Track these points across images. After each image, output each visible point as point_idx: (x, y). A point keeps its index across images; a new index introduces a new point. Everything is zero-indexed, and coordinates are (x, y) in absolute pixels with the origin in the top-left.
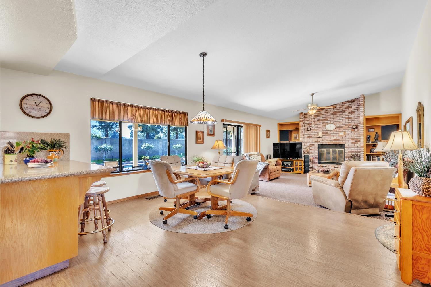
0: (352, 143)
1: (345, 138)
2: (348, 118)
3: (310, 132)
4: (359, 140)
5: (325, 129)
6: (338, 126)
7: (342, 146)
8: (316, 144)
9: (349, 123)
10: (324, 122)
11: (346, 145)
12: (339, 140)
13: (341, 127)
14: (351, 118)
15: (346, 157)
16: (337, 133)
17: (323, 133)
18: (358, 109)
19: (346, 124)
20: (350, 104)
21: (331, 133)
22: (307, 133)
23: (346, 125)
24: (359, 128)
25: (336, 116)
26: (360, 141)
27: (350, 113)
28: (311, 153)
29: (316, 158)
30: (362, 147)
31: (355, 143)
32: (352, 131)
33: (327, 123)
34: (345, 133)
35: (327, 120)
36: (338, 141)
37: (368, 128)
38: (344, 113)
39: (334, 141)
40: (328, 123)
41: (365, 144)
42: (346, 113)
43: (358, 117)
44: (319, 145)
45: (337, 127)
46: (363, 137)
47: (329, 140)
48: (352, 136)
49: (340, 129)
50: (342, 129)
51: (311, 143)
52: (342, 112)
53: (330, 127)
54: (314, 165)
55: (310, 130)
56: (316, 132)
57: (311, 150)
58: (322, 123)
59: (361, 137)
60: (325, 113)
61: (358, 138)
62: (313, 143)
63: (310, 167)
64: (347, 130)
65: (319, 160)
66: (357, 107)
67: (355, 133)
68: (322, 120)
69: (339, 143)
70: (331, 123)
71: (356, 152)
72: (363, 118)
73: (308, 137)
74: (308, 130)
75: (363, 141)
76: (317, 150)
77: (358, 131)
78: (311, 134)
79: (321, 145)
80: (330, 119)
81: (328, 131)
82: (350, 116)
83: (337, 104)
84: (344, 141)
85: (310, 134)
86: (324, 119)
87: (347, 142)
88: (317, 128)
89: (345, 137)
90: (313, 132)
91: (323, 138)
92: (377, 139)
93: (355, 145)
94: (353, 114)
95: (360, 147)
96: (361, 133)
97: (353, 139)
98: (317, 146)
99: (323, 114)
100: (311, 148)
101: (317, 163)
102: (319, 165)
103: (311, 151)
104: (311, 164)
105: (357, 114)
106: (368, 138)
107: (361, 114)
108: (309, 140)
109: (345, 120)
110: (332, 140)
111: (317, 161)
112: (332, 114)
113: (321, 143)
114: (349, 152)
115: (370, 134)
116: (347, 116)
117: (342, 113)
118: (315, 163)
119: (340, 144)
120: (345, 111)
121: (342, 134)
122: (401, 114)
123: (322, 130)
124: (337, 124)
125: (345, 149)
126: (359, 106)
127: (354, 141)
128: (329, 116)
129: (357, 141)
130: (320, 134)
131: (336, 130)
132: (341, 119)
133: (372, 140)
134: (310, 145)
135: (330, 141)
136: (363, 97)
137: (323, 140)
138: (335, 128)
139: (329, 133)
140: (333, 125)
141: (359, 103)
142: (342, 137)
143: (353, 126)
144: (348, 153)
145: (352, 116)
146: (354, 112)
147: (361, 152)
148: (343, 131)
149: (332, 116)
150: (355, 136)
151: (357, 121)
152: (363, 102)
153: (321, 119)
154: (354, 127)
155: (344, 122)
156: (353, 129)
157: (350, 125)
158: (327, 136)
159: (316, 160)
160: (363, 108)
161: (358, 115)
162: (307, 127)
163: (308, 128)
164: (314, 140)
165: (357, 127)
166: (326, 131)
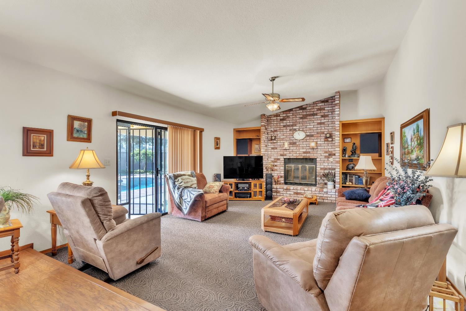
0: (325, 157)
1: (317, 150)
2: (321, 123)
3: (275, 141)
4: (333, 152)
5: (293, 137)
6: (309, 134)
7: (313, 161)
8: (282, 158)
9: (322, 131)
10: (292, 128)
11: (318, 159)
12: (309, 153)
13: (312, 136)
14: (323, 123)
15: (318, 176)
16: (307, 143)
17: (290, 144)
18: (333, 111)
19: (318, 131)
20: (323, 104)
21: (300, 143)
22: (271, 143)
23: (318, 133)
24: (333, 137)
25: (306, 120)
26: (334, 155)
27: (322, 116)
28: (276, 170)
29: (281, 177)
30: (337, 162)
31: (329, 158)
32: (325, 141)
33: (295, 130)
34: (317, 144)
35: (295, 126)
36: (308, 155)
37: (344, 137)
38: (316, 117)
39: (303, 155)
40: (297, 130)
41: (341, 158)
42: (318, 117)
43: (333, 122)
44: (286, 159)
45: (307, 136)
46: (338, 149)
47: (297, 153)
48: (326, 147)
49: (311, 138)
50: (313, 138)
51: (276, 157)
52: (314, 115)
53: (299, 135)
54: (278, 186)
55: (275, 139)
56: (281, 141)
57: (276, 166)
58: (289, 130)
59: (336, 149)
60: (293, 116)
61: (332, 150)
62: (279, 157)
63: (273, 189)
64: (319, 140)
65: (285, 180)
66: (331, 108)
67: (328, 144)
68: (289, 126)
69: (310, 156)
70: (301, 129)
71: (330, 169)
72: (338, 123)
73: (273, 148)
74: (272, 140)
75: (338, 154)
76: (284, 166)
77: (332, 141)
78: (276, 144)
79: (289, 159)
80: (299, 125)
81: (297, 141)
82: (322, 121)
83: (307, 105)
84: (315, 155)
85: (274, 144)
86: (291, 124)
87: (319, 155)
88: (283, 137)
89: (317, 148)
90: (278, 142)
91: (290, 150)
92: (355, 152)
93: (329, 159)
94: (326, 118)
95: (334, 162)
96: (336, 144)
97: (326, 152)
98: (283, 162)
99: (290, 117)
100: (275, 164)
101: (282, 184)
102: (285, 187)
103: (275, 168)
104: (274, 186)
105: (331, 118)
106: (344, 151)
107: (337, 118)
108: (273, 153)
109: (316, 126)
110: (301, 152)
111: (283, 182)
112: (301, 118)
113: (288, 157)
114: (321, 169)
115: (346, 145)
116: (319, 121)
117: (313, 117)
118: (280, 184)
119: (310, 159)
120: (316, 114)
121: (313, 144)
122: (384, 118)
123: (289, 139)
124: (307, 131)
125: (316, 165)
126: (333, 108)
127: (327, 155)
128: (298, 121)
129: (331, 155)
130: (286, 145)
131: (306, 140)
132: (312, 125)
133: (348, 153)
134: (275, 159)
135: (298, 155)
136: (338, 94)
137: (290, 153)
138: (304, 137)
139: (297, 143)
140: (302, 132)
141: (333, 103)
142: (313, 149)
143: (326, 134)
144: (320, 171)
145: (325, 121)
146: (327, 116)
147: (336, 170)
148: (314, 140)
149: (301, 120)
150: (328, 147)
151: (331, 128)
152: (338, 102)
153: (288, 124)
154: (328, 135)
155: (316, 129)
156: (326, 138)
157: (323, 133)
158: (295, 148)
159: (282, 180)
160: (338, 110)
161: (333, 120)
162: (270, 136)
163: (272, 137)
164: (279, 153)
165: (331, 136)
166: (294, 141)
